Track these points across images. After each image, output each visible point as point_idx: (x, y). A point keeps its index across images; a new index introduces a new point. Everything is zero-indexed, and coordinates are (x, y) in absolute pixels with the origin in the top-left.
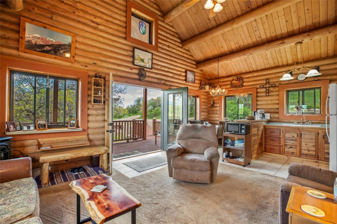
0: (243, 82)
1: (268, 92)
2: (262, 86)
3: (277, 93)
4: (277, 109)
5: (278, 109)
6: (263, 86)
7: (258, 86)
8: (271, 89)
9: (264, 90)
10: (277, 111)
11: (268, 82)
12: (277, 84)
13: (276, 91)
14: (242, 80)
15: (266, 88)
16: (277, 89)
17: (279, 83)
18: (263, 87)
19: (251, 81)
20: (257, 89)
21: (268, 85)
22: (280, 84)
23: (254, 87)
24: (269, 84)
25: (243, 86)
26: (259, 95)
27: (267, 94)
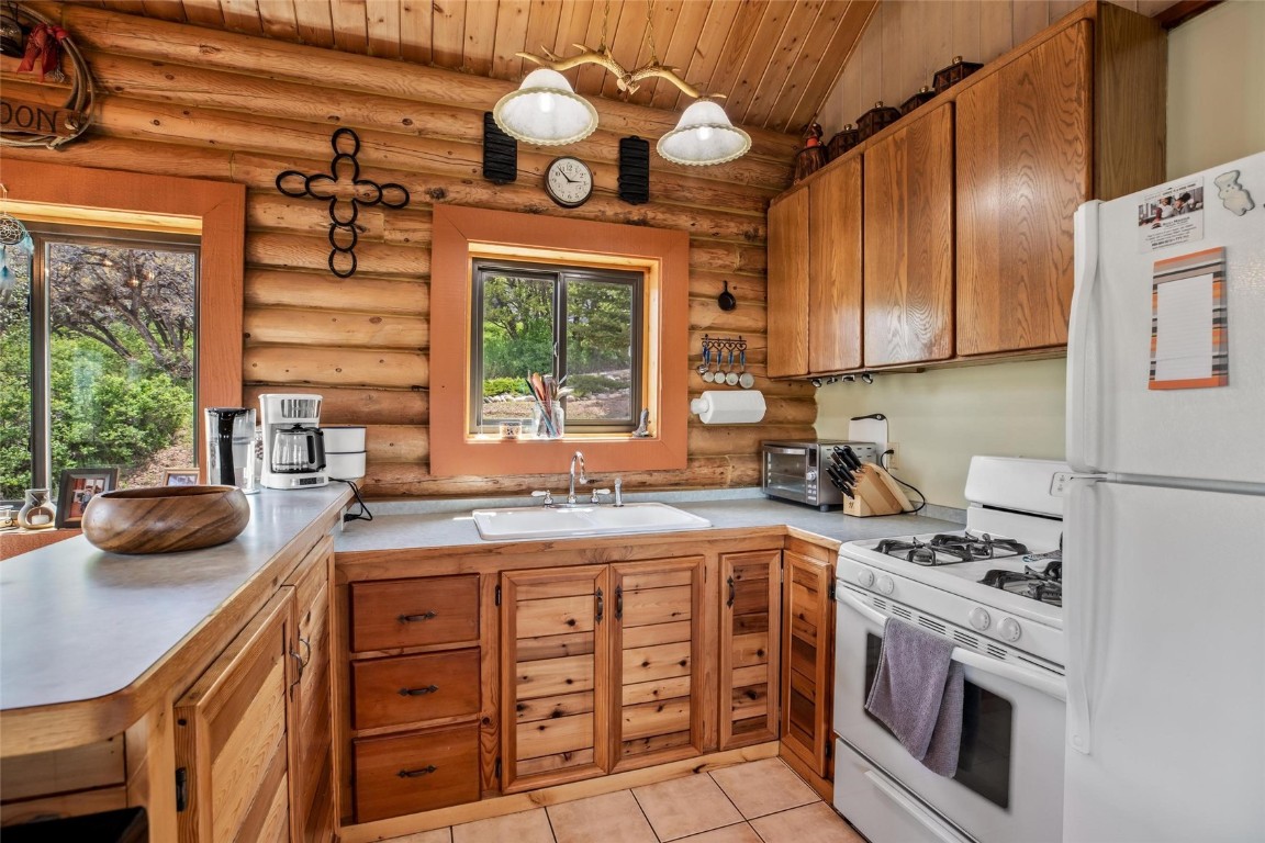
0: (106, 95)
1: (346, 243)
2: (295, 184)
3: (418, 266)
4: (415, 388)
5: (422, 389)
6: (309, 180)
7: (266, 176)
8: (375, 221)
9: (312, 218)
10: (415, 404)
11: (353, 157)
12: (419, 193)
13: (404, 247)
14: (89, 69)
15: (331, 201)
16: (418, 231)
17: (433, 186)
18: (306, 196)
19: (188, 111)
20: (252, 193)
21: (345, 186)
22: (441, 194)
23: (222, 168)
24: (357, 173)
25: (92, 134)
26: (267, 253)
27: (343, 263)
